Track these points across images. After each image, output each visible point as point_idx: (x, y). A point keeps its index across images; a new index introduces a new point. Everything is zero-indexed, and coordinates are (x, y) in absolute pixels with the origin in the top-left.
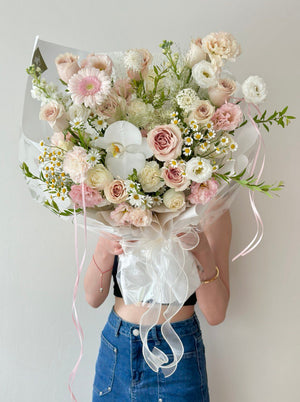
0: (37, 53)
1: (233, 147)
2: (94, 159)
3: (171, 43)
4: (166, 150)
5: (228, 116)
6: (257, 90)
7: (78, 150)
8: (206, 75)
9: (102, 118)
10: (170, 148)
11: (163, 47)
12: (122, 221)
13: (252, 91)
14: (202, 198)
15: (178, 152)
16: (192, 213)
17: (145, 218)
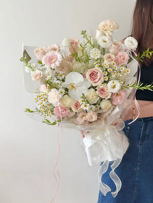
0: (25, 52)
1: (128, 71)
2: (62, 92)
3: (86, 31)
4: (97, 80)
5: (122, 58)
6: (132, 42)
7: (53, 90)
8: (105, 42)
9: (61, 73)
11: (82, 34)
12: (83, 121)
13: (130, 43)
14: (119, 101)
15: (102, 80)
16: (117, 110)
17: (94, 117)
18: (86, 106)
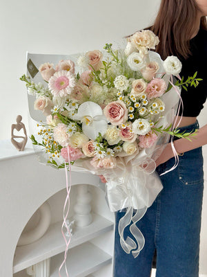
0: (30, 63)
1: (162, 108)
2: (71, 130)
3: (111, 45)
4: (118, 118)
5: (156, 87)
6: (173, 65)
7: (61, 125)
8: (137, 61)
9: (74, 101)
10: (120, 116)
11: (106, 48)
13: (171, 67)
14: (147, 144)
15: (126, 118)
16: (144, 153)
17: (112, 164)
18: (100, 153)
